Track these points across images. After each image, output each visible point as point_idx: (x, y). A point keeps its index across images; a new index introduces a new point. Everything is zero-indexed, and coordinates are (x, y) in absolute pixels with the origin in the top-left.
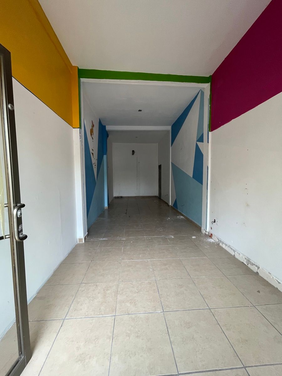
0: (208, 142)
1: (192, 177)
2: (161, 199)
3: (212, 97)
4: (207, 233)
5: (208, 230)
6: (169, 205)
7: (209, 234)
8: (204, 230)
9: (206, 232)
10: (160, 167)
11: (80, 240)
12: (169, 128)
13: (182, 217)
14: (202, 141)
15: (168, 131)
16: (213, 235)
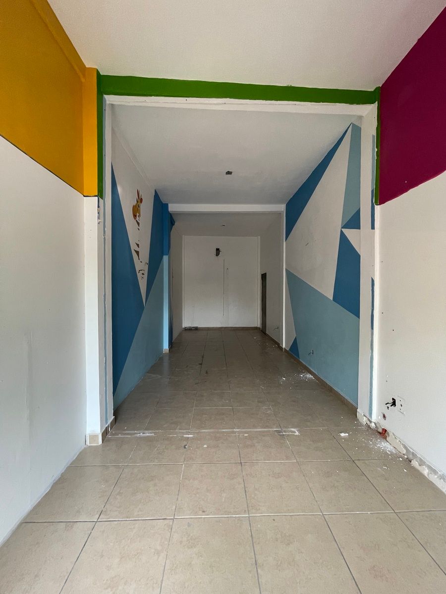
0: (373, 227)
1: (332, 299)
2: (265, 334)
3: (381, 134)
4: (373, 425)
5: (374, 418)
6: (281, 348)
7: (376, 427)
8: (364, 415)
9: (371, 422)
10: (264, 277)
11: (93, 437)
12: (282, 208)
13: (309, 376)
14: (358, 227)
15: (279, 214)
16: (391, 434)
